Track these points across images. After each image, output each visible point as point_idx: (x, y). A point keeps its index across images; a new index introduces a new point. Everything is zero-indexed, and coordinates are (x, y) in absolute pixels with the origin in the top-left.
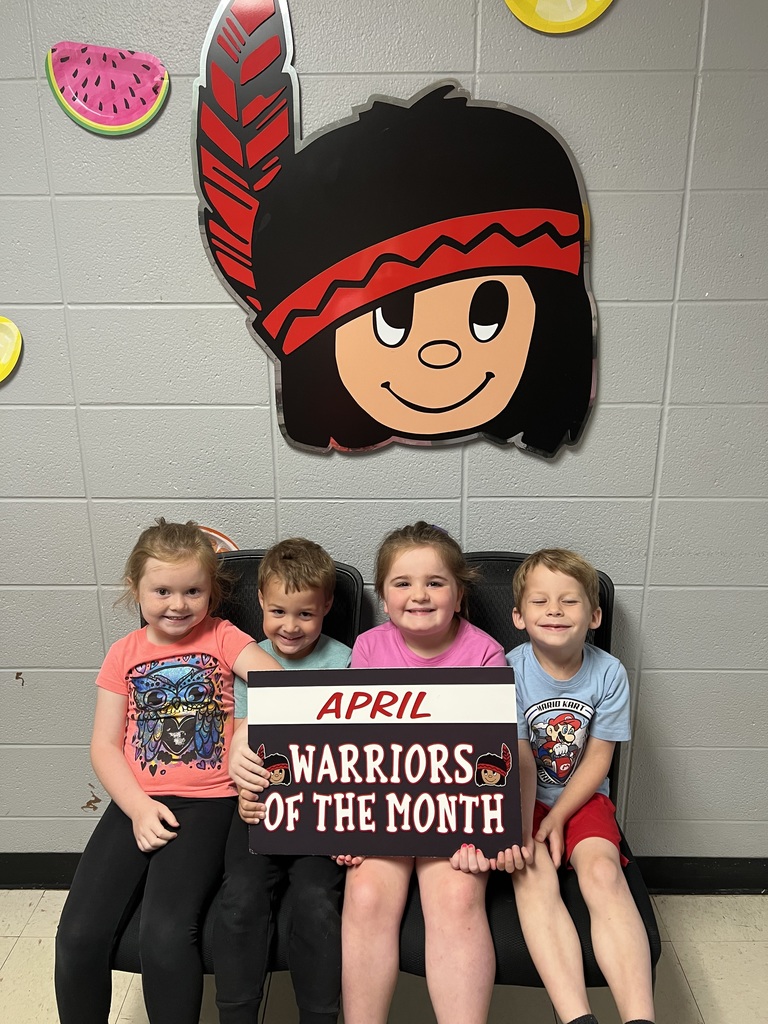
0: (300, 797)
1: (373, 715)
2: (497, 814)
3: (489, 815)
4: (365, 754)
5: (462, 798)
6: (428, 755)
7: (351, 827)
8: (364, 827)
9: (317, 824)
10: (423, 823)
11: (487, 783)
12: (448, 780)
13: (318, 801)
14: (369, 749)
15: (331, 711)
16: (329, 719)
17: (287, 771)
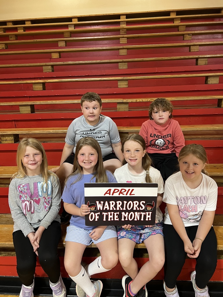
0: (99, 213)
1: (119, 194)
2: (150, 216)
3: (147, 216)
4: (117, 203)
5: (141, 213)
6: (133, 204)
7: (112, 220)
8: (116, 219)
9: (103, 219)
10: (131, 218)
11: (148, 210)
12: (138, 209)
13: (104, 214)
14: (118, 202)
15: (108, 193)
16: (107, 195)
17: (95, 207)
